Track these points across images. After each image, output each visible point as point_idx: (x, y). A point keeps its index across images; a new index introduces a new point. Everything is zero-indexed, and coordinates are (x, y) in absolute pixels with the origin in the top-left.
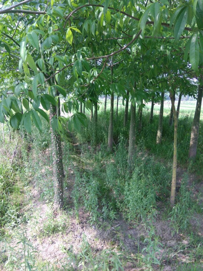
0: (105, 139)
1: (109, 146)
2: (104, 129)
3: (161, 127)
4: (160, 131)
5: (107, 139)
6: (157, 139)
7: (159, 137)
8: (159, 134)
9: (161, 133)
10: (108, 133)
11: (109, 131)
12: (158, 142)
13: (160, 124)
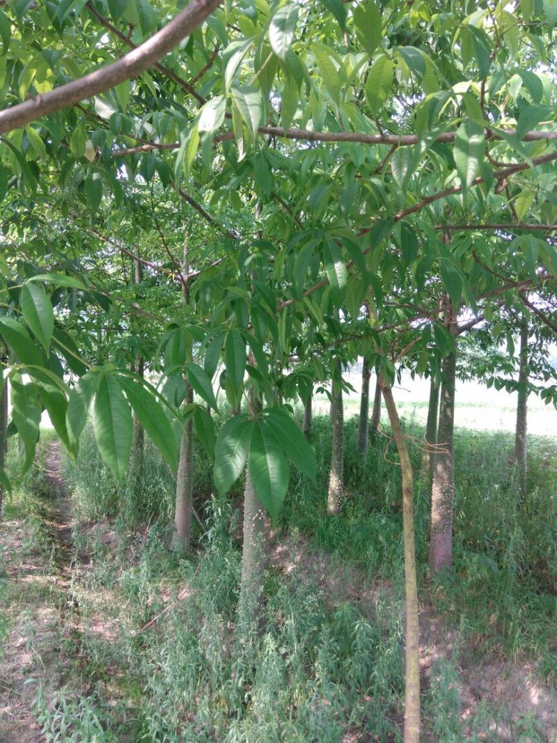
0: (167, 506)
1: (179, 532)
2: (164, 473)
3: (339, 460)
4: (338, 473)
5: (174, 505)
6: (331, 499)
7: (337, 492)
8: (334, 482)
9: (340, 478)
10: (175, 485)
11: (180, 482)
12: (331, 508)
13: (336, 453)
